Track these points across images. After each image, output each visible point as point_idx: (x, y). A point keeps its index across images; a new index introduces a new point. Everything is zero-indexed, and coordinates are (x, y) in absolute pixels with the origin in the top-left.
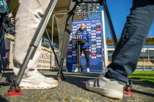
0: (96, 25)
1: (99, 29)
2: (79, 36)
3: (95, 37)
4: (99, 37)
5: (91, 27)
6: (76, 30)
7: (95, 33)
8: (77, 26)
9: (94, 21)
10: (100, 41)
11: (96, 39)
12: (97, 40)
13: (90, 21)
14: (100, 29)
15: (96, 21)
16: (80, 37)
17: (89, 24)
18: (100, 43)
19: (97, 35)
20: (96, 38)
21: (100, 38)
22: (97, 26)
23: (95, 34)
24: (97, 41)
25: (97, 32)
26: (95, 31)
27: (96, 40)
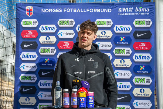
0: (133, 26)
1: (143, 45)
2: (83, 95)
3: (128, 74)
4: (146, 75)
5: (113, 32)
6: (53, 39)
7: (130, 57)
8: (57, 26)
9: (125, 10)
10: (148, 92)
11: (132, 83)
12: (134, 86)
13: (108, 11)
14: (148, 45)
15: (134, 11)
16: (87, 98)
17: (107, 22)
18: (149, 102)
19: (135, 69)
20: (130, 80)
21: (147, 80)
22: (136, 31)
23: (128, 63)
24: (136, 92)
25: (138, 55)
26: (127, 50)
27: (132, 89)
